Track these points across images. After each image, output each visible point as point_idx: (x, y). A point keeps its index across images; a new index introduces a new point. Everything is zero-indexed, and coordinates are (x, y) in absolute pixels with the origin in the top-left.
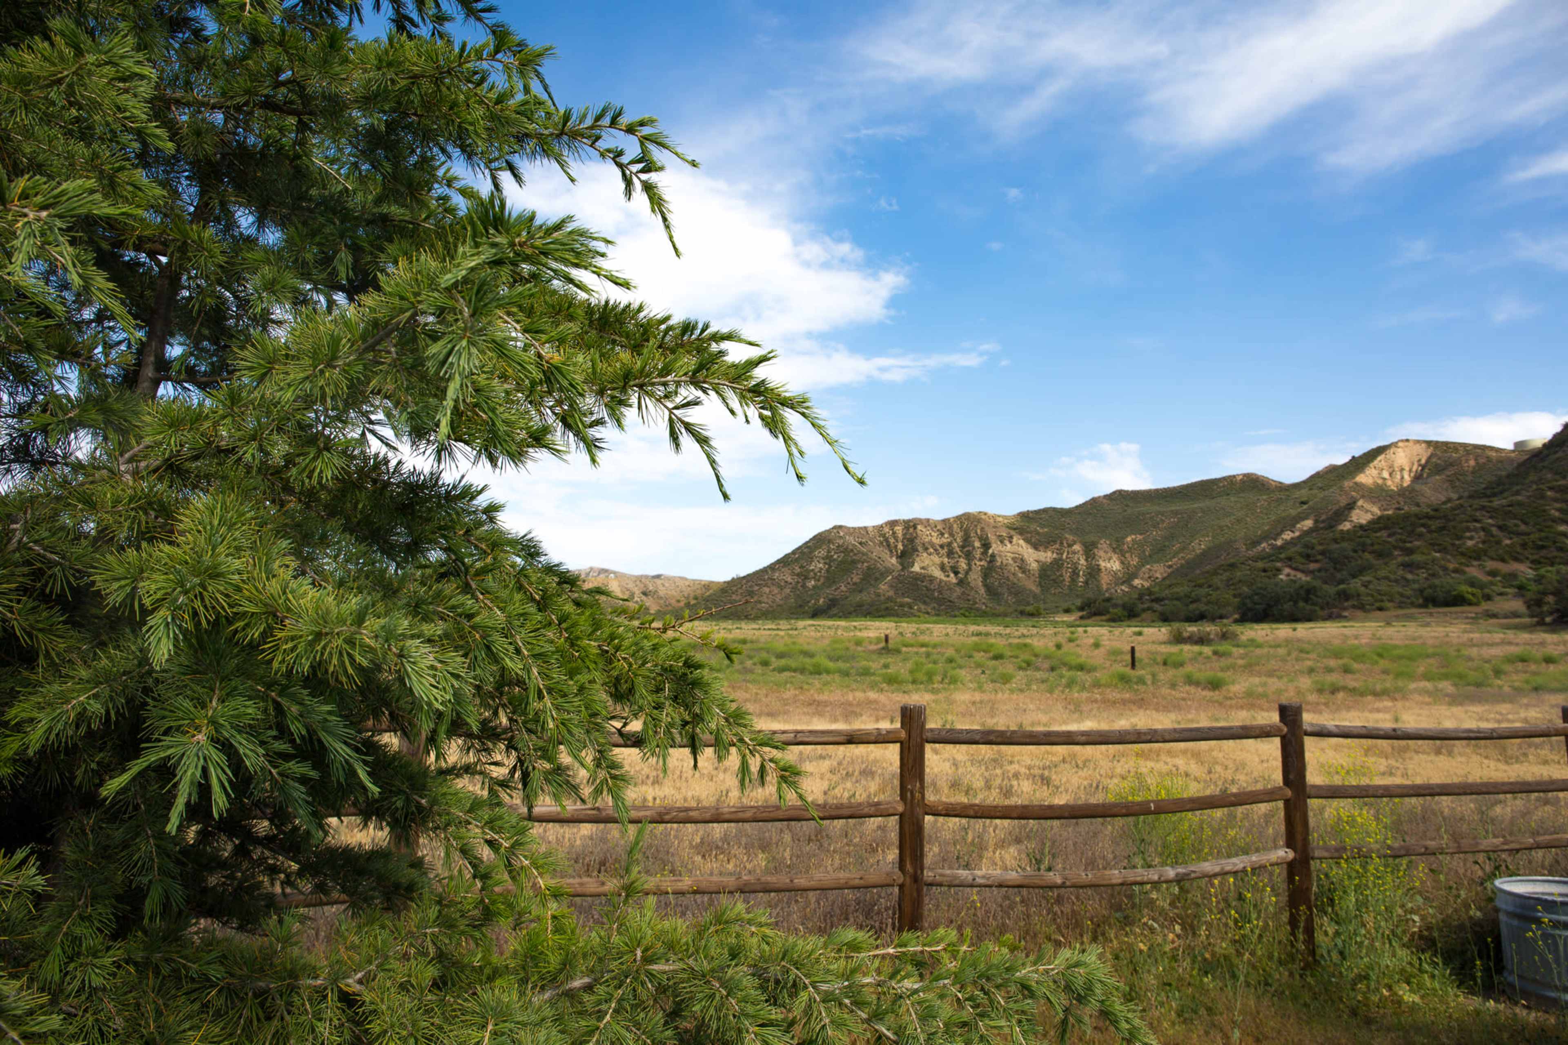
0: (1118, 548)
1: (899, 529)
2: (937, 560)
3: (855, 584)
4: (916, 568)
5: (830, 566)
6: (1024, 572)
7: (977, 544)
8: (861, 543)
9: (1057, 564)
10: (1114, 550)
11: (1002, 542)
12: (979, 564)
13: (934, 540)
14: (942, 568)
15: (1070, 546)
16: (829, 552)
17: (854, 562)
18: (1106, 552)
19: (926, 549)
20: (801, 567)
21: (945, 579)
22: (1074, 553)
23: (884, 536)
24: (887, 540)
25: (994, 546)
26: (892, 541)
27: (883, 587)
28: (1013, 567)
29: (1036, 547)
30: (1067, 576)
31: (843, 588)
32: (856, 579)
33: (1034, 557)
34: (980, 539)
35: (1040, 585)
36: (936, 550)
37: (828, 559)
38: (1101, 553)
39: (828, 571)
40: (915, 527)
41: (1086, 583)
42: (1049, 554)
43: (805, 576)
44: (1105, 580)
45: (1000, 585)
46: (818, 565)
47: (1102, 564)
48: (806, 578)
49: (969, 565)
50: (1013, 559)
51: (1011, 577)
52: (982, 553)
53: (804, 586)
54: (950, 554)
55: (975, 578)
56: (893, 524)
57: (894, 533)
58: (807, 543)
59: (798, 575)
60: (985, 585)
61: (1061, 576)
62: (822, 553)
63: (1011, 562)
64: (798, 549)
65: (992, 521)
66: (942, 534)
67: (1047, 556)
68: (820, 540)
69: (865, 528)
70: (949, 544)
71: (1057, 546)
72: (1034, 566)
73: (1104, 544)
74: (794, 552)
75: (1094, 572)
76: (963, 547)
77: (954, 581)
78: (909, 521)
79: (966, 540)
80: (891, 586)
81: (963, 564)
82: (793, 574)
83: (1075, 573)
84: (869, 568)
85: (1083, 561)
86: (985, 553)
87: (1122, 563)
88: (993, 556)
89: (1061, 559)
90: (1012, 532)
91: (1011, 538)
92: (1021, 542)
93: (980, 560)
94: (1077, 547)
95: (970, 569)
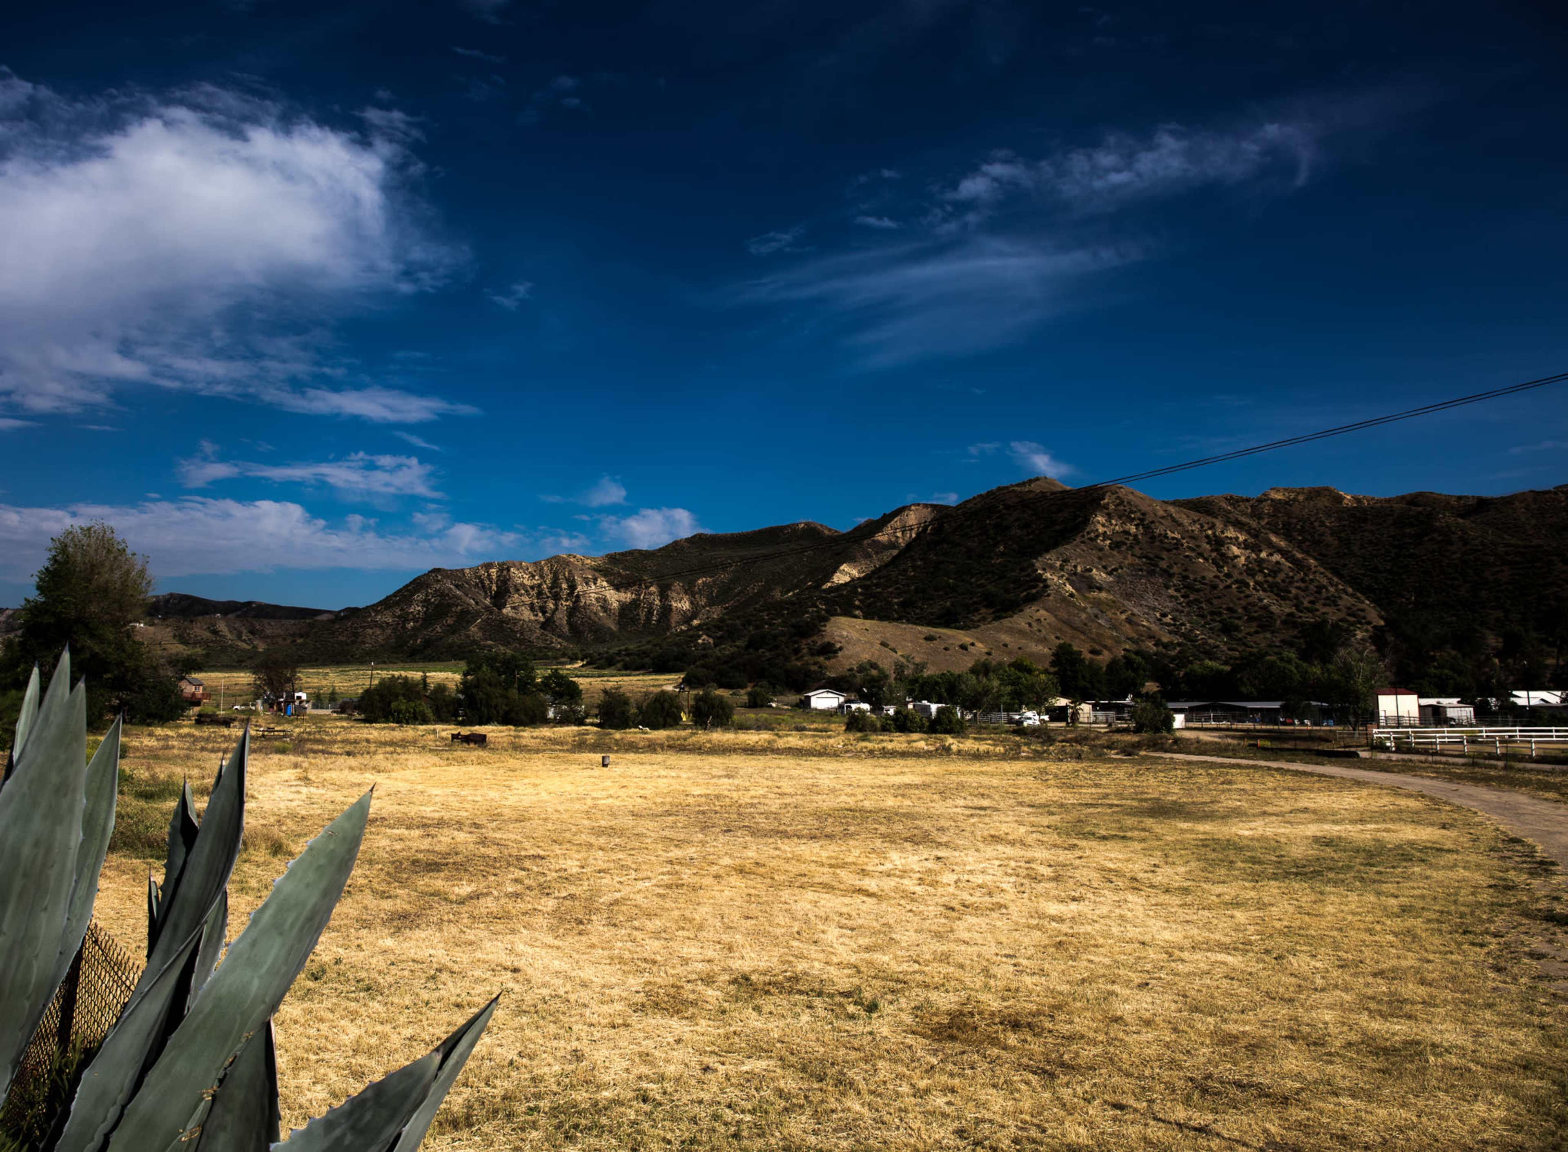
0: (689, 591)
1: (494, 571)
2: (526, 599)
3: (449, 625)
4: (507, 611)
5: (428, 609)
6: (605, 611)
7: (564, 586)
8: (457, 586)
9: (635, 603)
10: (686, 593)
11: (587, 584)
12: (565, 604)
13: (525, 582)
14: (532, 607)
15: (647, 588)
16: (427, 595)
17: (449, 606)
18: (678, 593)
19: (517, 590)
20: (402, 610)
21: (533, 618)
22: (650, 594)
23: (479, 577)
24: (482, 582)
25: (579, 588)
26: (487, 582)
27: (473, 629)
28: (596, 608)
29: (617, 588)
30: (643, 616)
31: (439, 629)
32: (450, 621)
33: (615, 598)
34: (567, 580)
35: (619, 623)
36: (527, 591)
37: (426, 602)
38: (674, 595)
39: (425, 613)
40: (508, 570)
41: (658, 621)
42: (629, 595)
43: (405, 619)
44: (675, 618)
45: (582, 624)
46: (416, 608)
47: (674, 605)
48: (406, 620)
49: (556, 605)
50: (597, 599)
51: (593, 617)
52: (568, 594)
53: (404, 627)
54: (540, 594)
55: (561, 618)
56: (488, 566)
57: (489, 575)
58: (407, 586)
59: (399, 617)
60: (569, 623)
61: (638, 614)
62: (419, 596)
63: (594, 602)
64: (400, 591)
65: (580, 563)
66: (533, 576)
67: (627, 596)
68: (419, 584)
69: (463, 570)
70: (540, 585)
71: (636, 587)
72: (616, 605)
73: (677, 585)
74: (395, 595)
75: (666, 610)
76: (551, 588)
77: (542, 619)
78: (504, 564)
79: (555, 583)
80: (480, 628)
81: (551, 605)
82: (394, 616)
83: (650, 613)
84: (462, 611)
85: (657, 602)
86: (572, 593)
87: (691, 603)
88: (578, 596)
89: (639, 599)
90: (597, 574)
91: (595, 580)
92: (605, 584)
93: (567, 600)
94: (653, 589)
95: (556, 609)
